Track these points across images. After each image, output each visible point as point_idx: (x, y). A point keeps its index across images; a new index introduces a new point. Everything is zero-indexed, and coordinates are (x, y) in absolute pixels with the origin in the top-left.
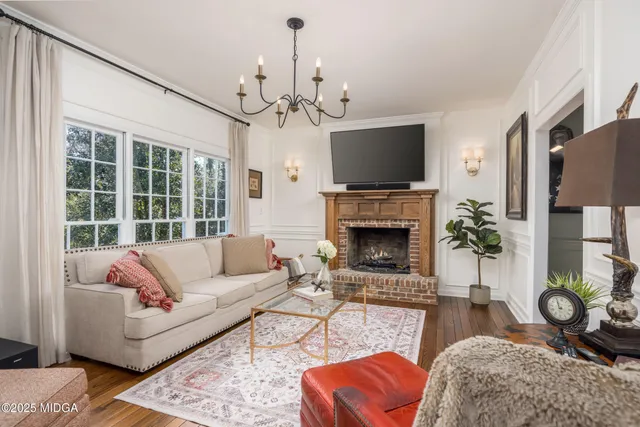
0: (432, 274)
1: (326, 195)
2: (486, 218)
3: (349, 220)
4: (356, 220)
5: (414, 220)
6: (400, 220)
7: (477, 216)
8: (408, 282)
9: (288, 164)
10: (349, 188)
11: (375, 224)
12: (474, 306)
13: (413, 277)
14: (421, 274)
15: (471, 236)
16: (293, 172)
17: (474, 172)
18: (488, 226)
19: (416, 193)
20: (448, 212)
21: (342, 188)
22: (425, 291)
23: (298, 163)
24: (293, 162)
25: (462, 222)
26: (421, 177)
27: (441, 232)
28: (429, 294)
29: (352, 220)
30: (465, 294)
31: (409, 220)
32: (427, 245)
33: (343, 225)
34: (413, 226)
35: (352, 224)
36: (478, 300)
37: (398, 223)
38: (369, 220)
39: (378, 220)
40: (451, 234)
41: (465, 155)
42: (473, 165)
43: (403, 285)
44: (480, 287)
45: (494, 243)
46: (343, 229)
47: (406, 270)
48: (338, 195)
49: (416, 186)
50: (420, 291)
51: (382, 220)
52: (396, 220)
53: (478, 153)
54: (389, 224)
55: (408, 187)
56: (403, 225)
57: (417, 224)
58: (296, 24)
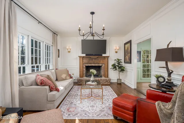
0: (108, 77)
1: (80, 57)
2: (121, 63)
3: (86, 64)
4: (88, 64)
5: (103, 64)
6: (100, 64)
7: (119, 63)
8: (103, 79)
9: (68, 48)
10: (86, 55)
11: (93, 65)
12: (118, 84)
13: (103, 78)
14: (105, 77)
16: (69, 50)
18: (121, 65)
19: (104, 57)
20: (111, 62)
21: (84, 55)
22: (108, 81)
23: (70, 48)
24: (69, 47)
25: (115, 64)
26: (105, 53)
27: (110, 66)
28: (108, 82)
29: (87, 64)
30: (116, 81)
31: (102, 64)
32: (107, 70)
33: (84, 65)
34: (103, 65)
35: (87, 65)
36: (119, 82)
37: (99, 64)
38: (92, 64)
39: (94, 64)
40: (113, 67)
41: (115, 48)
42: (116, 50)
43: (102, 80)
44: (119, 79)
45: (123, 69)
46: (84, 66)
47: (101, 76)
48: (83, 57)
49: (104, 55)
50: (106, 81)
51: (95, 64)
52: (98, 64)
53: (118, 48)
54: (97, 65)
55: (102, 55)
56: (100, 65)
57: (104, 65)
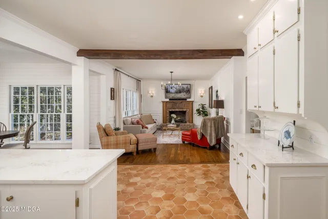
0: (192, 123)
1: (163, 102)
2: (205, 108)
7: (203, 108)
8: (187, 125)
9: (150, 92)
10: (170, 100)
14: (190, 122)
15: (202, 112)
16: (151, 95)
17: (202, 96)
18: (205, 110)
19: (188, 102)
20: (196, 107)
21: (168, 100)
23: (153, 92)
25: (199, 109)
26: (190, 97)
27: (195, 111)
29: (171, 109)
32: (191, 115)
33: (168, 110)
34: (187, 110)
40: (197, 112)
41: (200, 92)
42: (202, 95)
45: (207, 114)
46: (168, 112)
47: (186, 122)
48: (167, 102)
49: (188, 100)
50: (190, 127)
52: (183, 109)
53: (203, 92)
55: (186, 100)
56: (185, 110)
58: (172, 72)
